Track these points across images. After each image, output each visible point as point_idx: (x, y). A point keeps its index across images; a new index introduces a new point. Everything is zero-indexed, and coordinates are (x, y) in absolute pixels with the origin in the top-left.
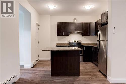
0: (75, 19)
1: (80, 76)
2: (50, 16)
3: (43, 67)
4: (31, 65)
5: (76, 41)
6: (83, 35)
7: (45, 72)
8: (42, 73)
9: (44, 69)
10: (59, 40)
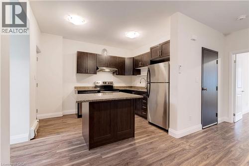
0: (105, 50)
1: (135, 138)
2: (63, 38)
3: (58, 133)
4: (30, 134)
5: (106, 83)
6: (117, 75)
7: (70, 143)
8: (66, 148)
9: (62, 137)
10: (78, 81)
